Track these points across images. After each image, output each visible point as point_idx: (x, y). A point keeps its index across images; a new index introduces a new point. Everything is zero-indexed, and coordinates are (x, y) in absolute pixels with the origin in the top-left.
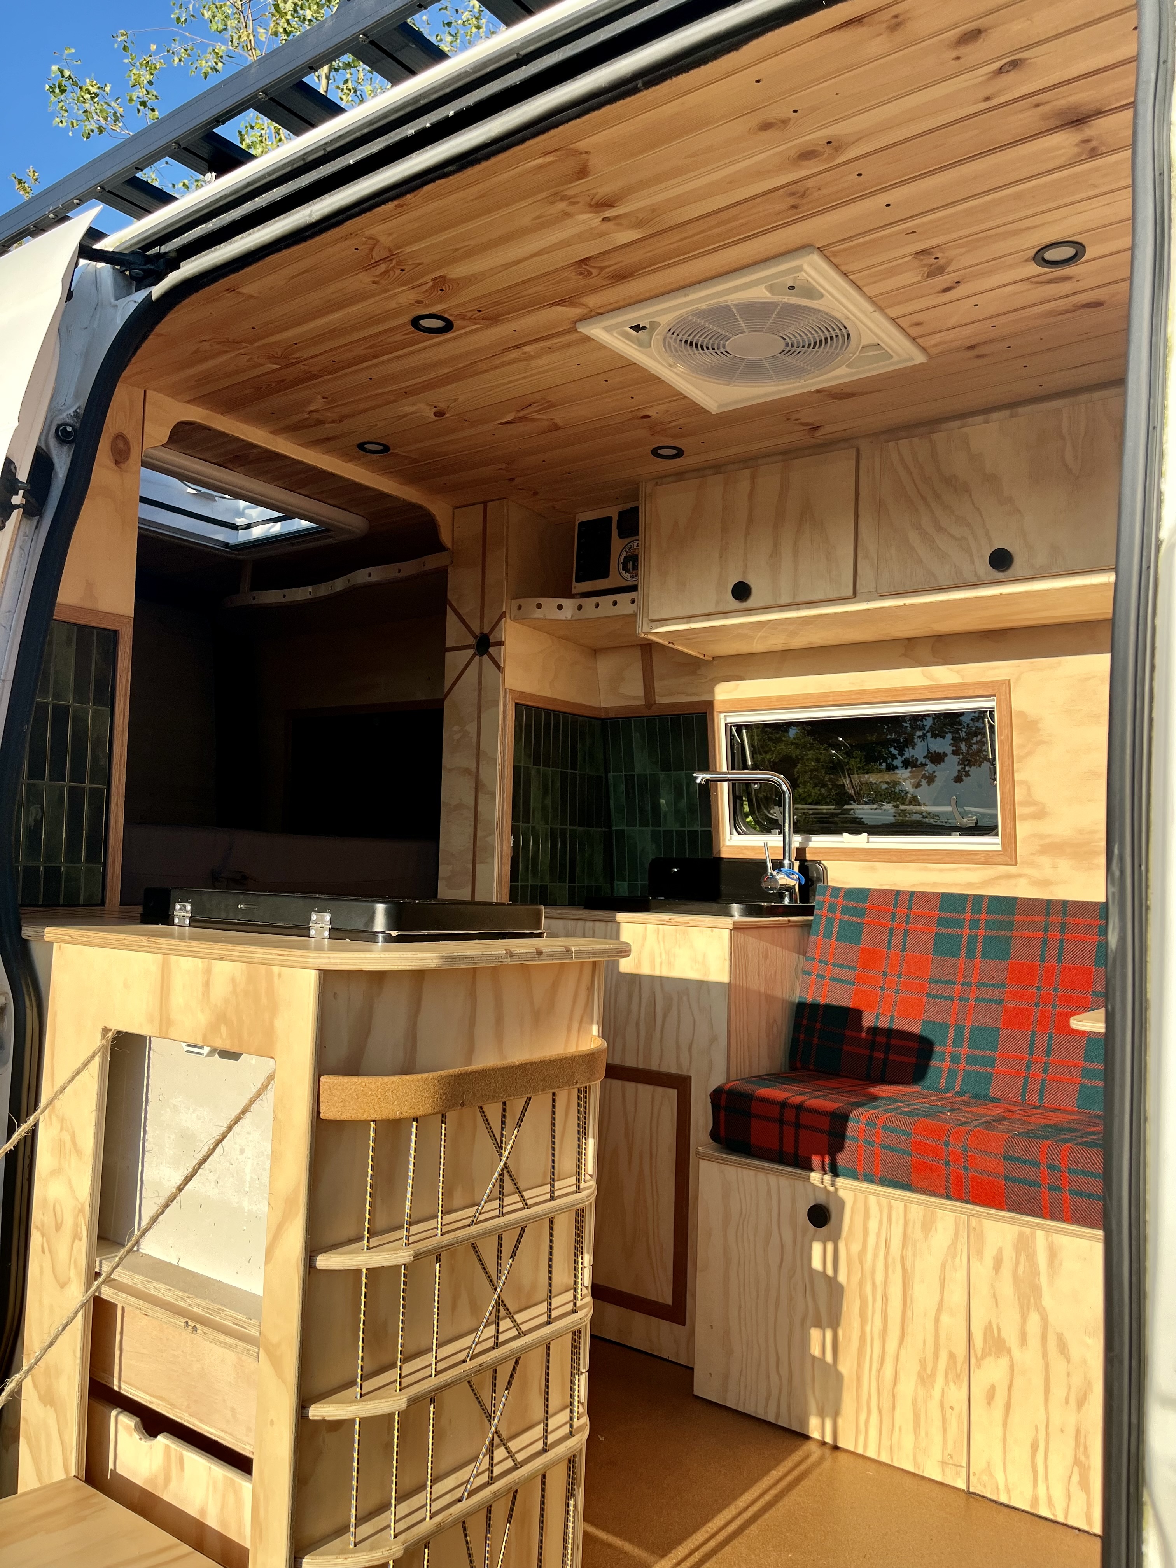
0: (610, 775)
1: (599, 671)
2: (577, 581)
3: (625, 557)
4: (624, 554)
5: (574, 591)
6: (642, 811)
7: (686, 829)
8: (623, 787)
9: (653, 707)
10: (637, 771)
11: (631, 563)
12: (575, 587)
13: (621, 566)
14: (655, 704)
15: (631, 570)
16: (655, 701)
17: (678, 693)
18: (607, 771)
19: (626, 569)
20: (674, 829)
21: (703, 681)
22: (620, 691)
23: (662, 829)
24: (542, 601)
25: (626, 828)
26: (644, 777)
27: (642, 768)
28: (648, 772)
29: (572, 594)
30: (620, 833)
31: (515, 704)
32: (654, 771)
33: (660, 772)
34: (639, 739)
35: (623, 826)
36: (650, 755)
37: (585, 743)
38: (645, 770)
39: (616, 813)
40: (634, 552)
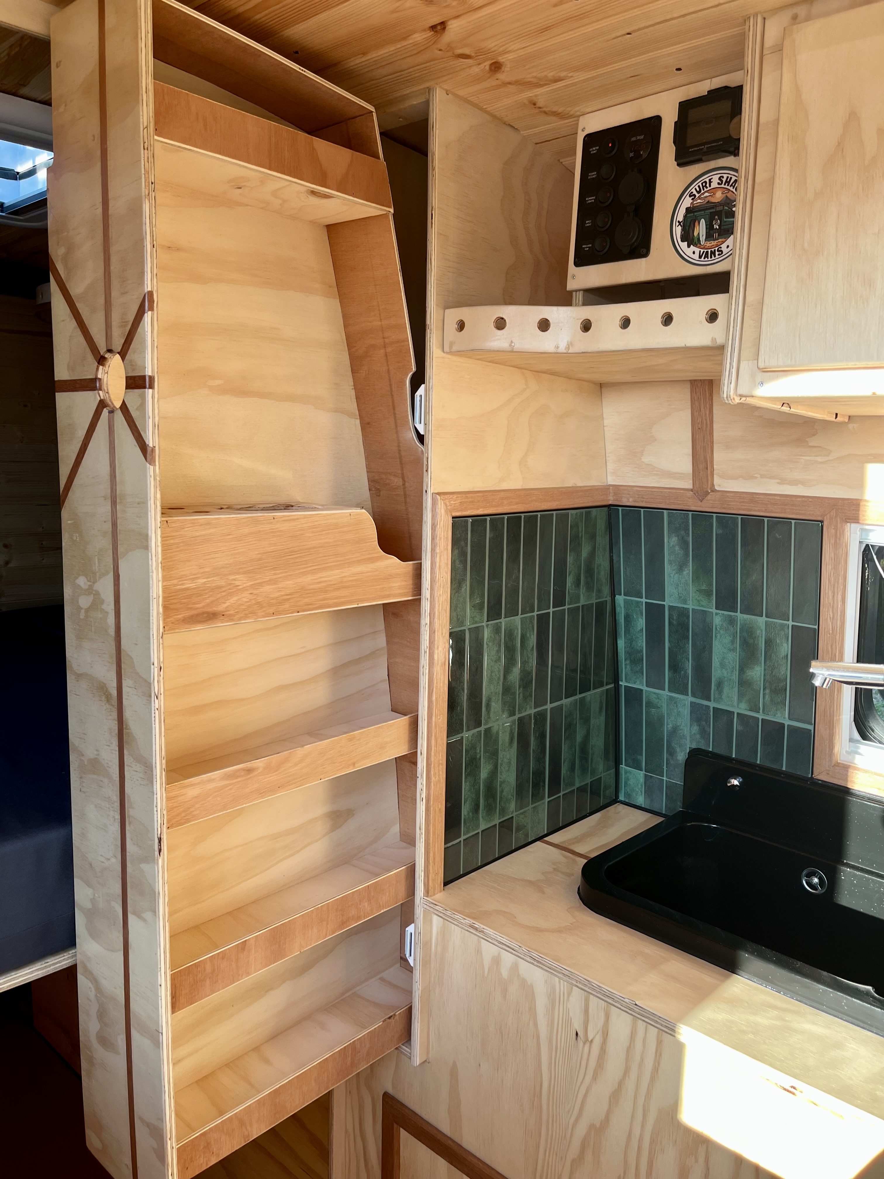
0: (620, 599)
1: (606, 422)
2: (577, 264)
3: (688, 209)
4: (687, 202)
5: (572, 285)
6: (675, 667)
7: (760, 716)
8: (641, 623)
9: (709, 497)
10: (670, 601)
11: (703, 221)
12: (573, 276)
13: (678, 231)
14: (714, 491)
15: (702, 239)
16: (713, 485)
17: (762, 476)
18: (613, 595)
19: (688, 237)
20: (736, 711)
21: (819, 459)
22: (646, 459)
23: (712, 704)
24: (508, 312)
25: (644, 688)
26: (683, 613)
27: (680, 597)
28: (690, 606)
29: (567, 290)
30: (635, 695)
31: (453, 518)
32: (702, 606)
33: (714, 610)
34: (677, 548)
35: (640, 684)
36: (696, 577)
37: (579, 554)
38: (685, 601)
39: (628, 662)
40: (719, 196)
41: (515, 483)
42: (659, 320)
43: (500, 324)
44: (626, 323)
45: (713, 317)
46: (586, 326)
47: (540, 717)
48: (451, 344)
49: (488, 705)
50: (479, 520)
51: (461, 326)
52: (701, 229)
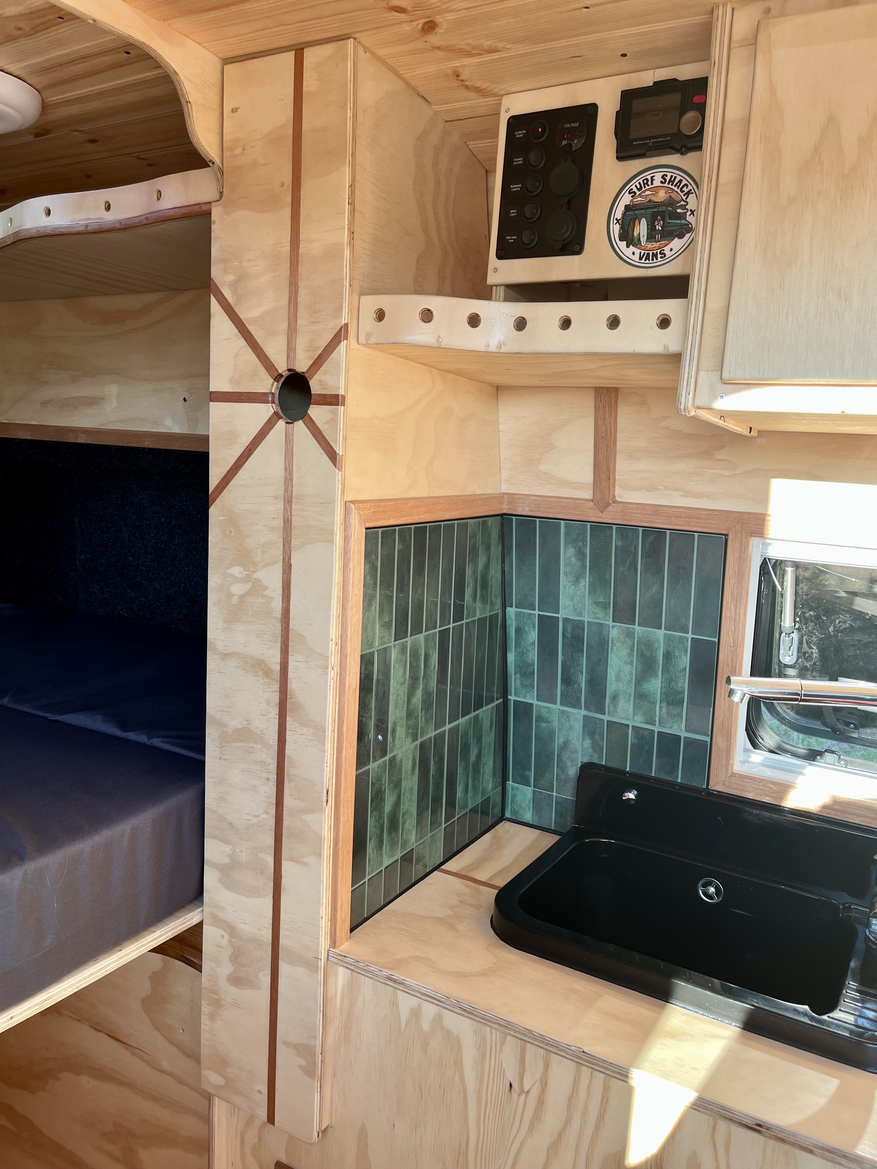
0: (511, 611)
1: (502, 427)
2: (500, 256)
3: (627, 207)
4: (626, 199)
5: (492, 279)
6: (567, 680)
7: (656, 729)
8: (533, 635)
9: (610, 508)
10: (564, 613)
11: (644, 221)
12: (496, 270)
13: (616, 229)
14: (616, 502)
15: (643, 239)
16: (614, 496)
17: (666, 488)
18: (504, 607)
19: (626, 236)
20: (631, 724)
21: (726, 473)
22: (543, 468)
23: (606, 718)
24: (434, 303)
25: (535, 702)
26: (579, 626)
27: (575, 610)
28: (586, 618)
29: (488, 284)
30: (524, 710)
31: (366, 529)
32: (599, 619)
33: (611, 623)
34: (573, 559)
35: (531, 698)
36: (592, 590)
37: (476, 566)
38: (580, 614)
39: (518, 676)
40: (662, 196)
41: (422, 491)
42: (604, 323)
43: (427, 316)
44: (566, 323)
45: (664, 322)
46: (521, 324)
47: (439, 739)
48: (368, 335)
49: (394, 731)
50: (388, 531)
51: (380, 315)
52: (641, 229)
